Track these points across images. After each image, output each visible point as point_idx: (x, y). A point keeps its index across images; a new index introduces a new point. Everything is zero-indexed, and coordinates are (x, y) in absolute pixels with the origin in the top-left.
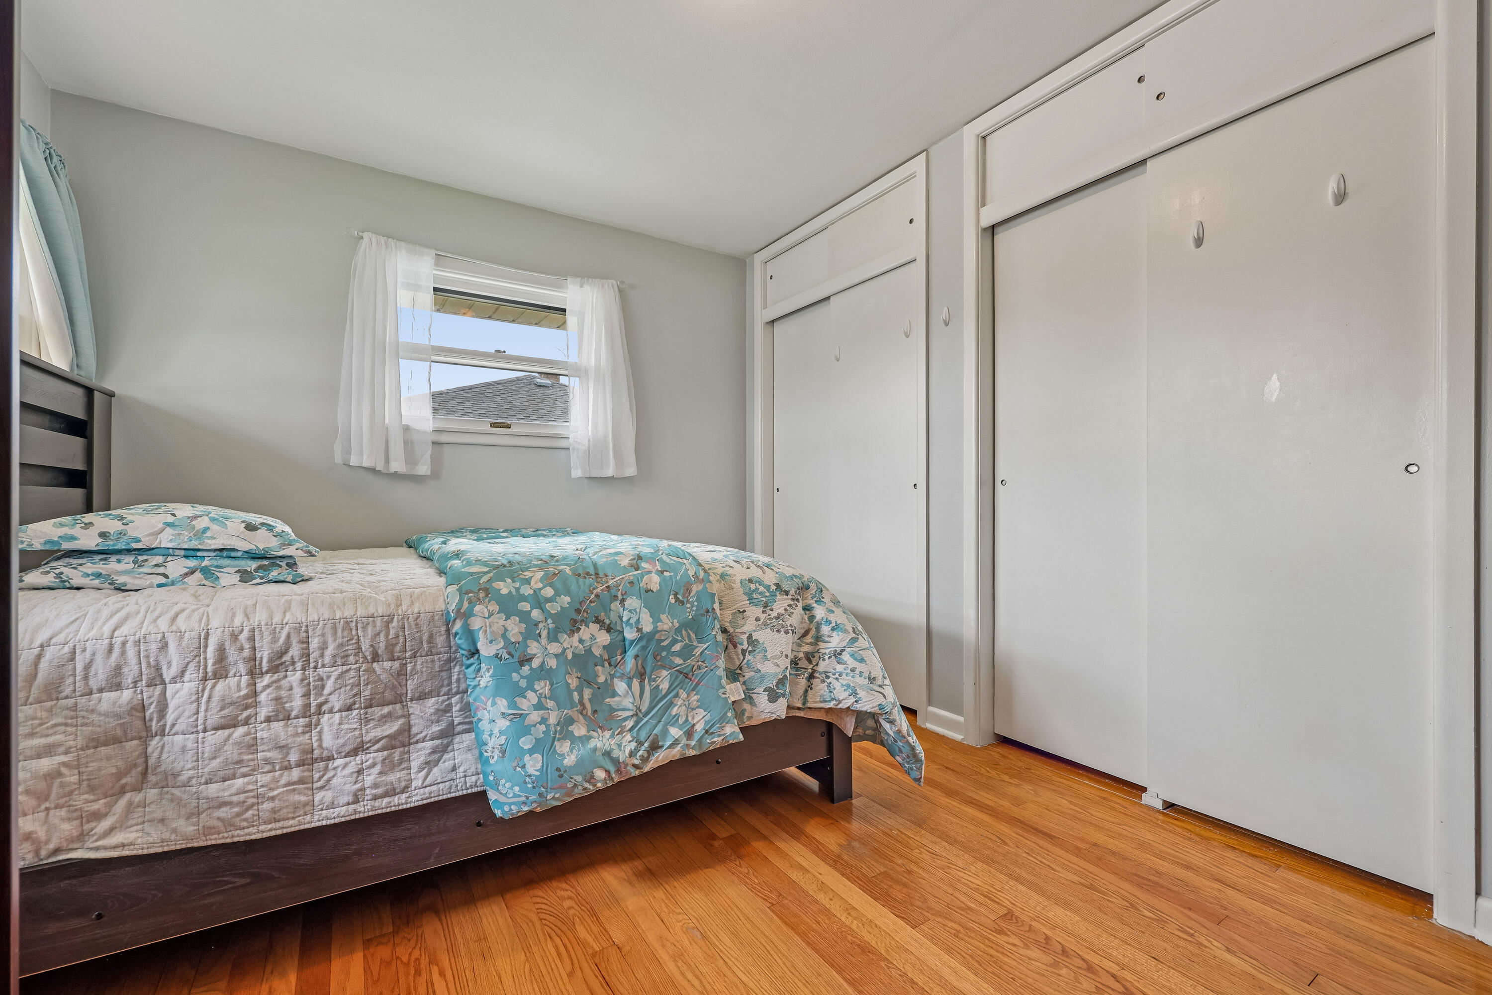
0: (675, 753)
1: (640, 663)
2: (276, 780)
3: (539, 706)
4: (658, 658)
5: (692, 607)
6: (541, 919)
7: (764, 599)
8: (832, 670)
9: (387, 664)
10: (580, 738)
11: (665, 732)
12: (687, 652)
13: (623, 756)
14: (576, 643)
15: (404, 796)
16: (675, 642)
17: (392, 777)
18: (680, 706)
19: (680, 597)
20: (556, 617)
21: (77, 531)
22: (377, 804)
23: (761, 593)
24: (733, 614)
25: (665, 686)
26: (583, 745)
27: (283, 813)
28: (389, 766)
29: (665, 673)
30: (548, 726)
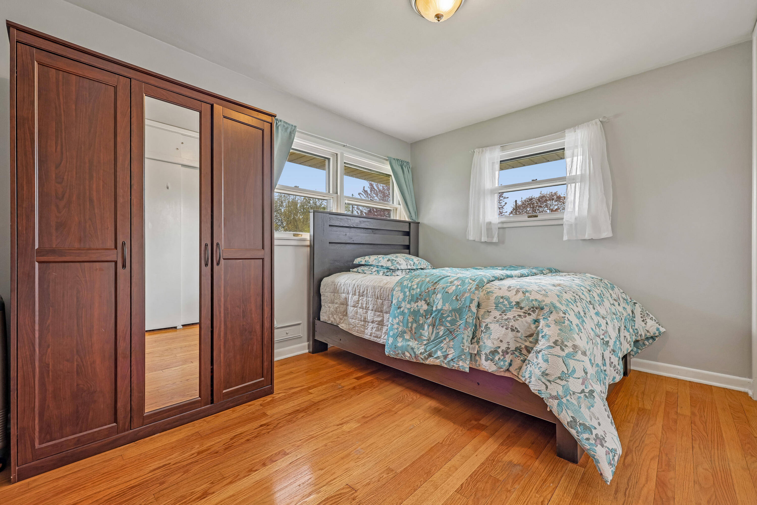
0: (437, 362)
1: (434, 320)
2: (359, 323)
3: (398, 324)
4: (441, 321)
5: (461, 303)
6: (400, 397)
7: (504, 308)
8: (532, 361)
9: (380, 300)
10: (406, 339)
11: (436, 352)
12: (453, 322)
13: (418, 352)
14: (415, 307)
15: (379, 339)
16: (448, 316)
17: (378, 333)
18: (445, 344)
19: (458, 297)
20: (412, 296)
21: (362, 260)
22: (374, 338)
23: (504, 305)
24: (485, 312)
25: (441, 333)
26: (406, 342)
27: (359, 331)
28: (378, 330)
29: (442, 328)
30: (398, 331)
